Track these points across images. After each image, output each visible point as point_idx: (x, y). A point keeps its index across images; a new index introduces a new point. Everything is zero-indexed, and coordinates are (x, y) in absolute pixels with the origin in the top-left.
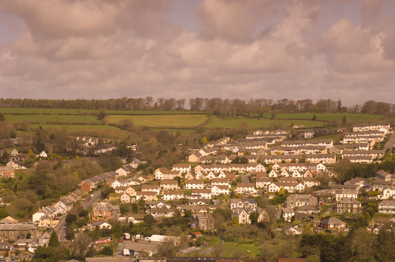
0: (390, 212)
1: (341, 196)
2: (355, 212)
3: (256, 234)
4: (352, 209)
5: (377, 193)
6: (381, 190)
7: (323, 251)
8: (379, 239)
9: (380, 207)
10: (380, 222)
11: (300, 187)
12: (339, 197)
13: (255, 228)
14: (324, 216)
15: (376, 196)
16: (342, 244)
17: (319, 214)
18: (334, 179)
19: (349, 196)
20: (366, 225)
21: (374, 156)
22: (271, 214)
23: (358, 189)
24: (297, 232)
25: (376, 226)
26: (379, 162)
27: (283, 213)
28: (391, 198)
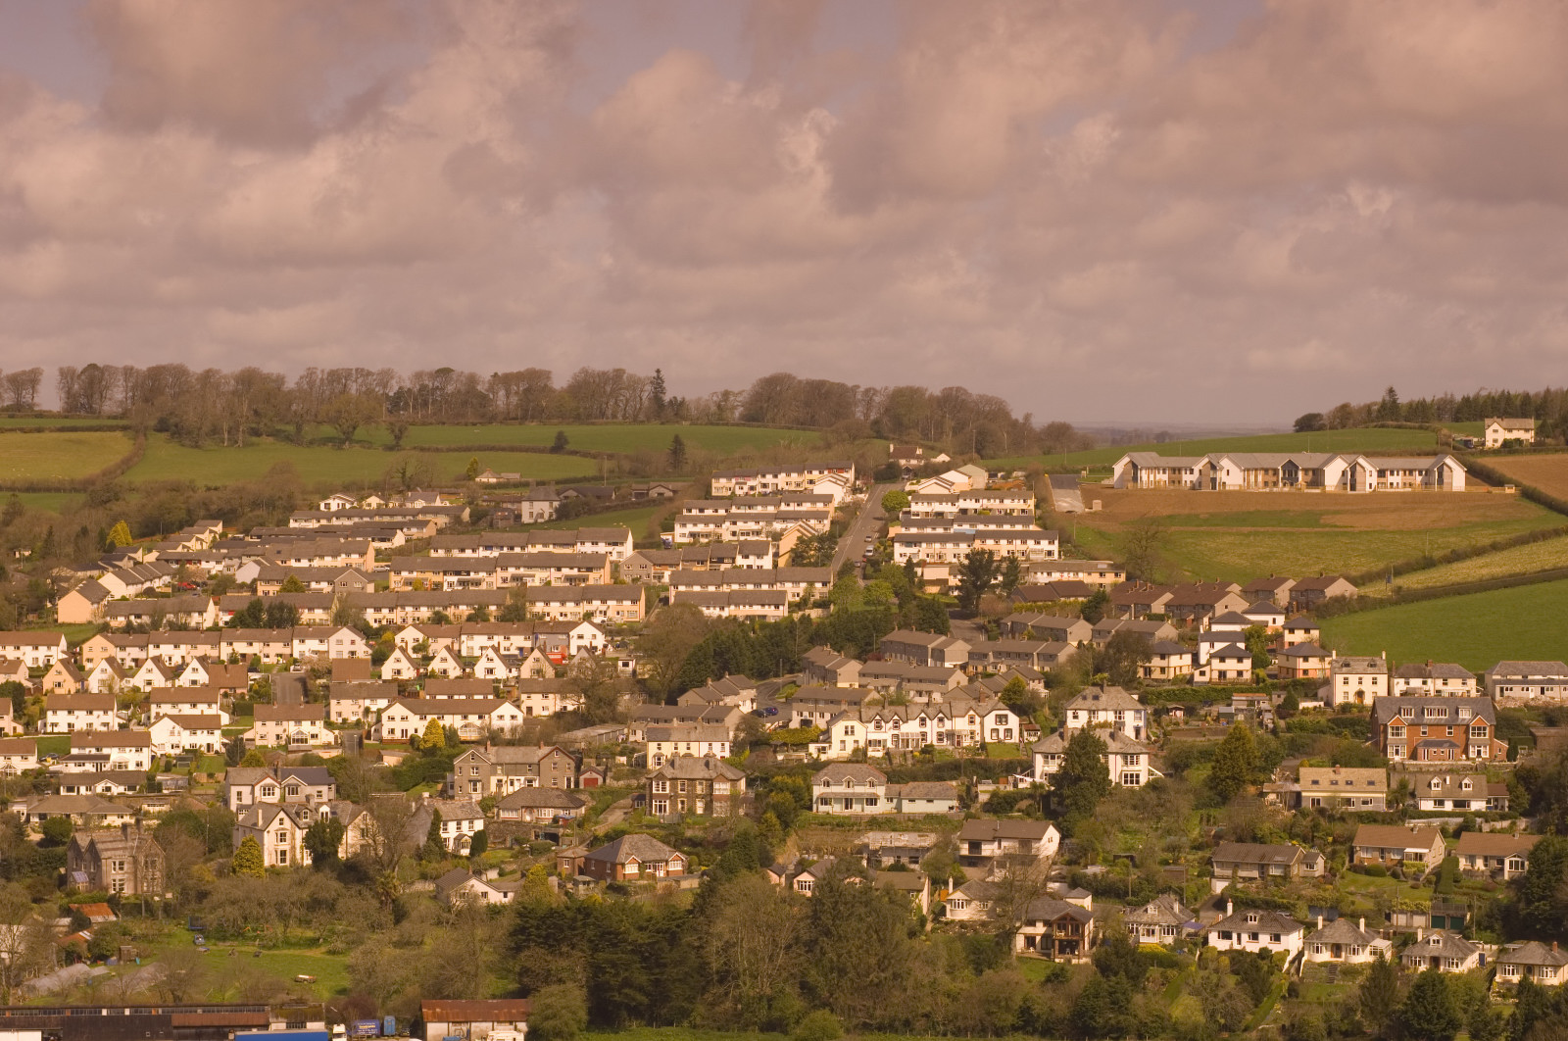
0: (856, 808)
1: (667, 749)
2: (720, 810)
3: (331, 907)
4: (709, 799)
5: (808, 734)
6: (820, 723)
7: (597, 969)
8: (815, 917)
9: (818, 791)
10: (818, 850)
11: (506, 717)
12: (659, 753)
13: (329, 885)
14: (601, 830)
15: (804, 746)
16: (673, 939)
17: (581, 824)
18: (638, 684)
19: (700, 749)
20: (767, 861)
21: (793, 590)
22: (392, 825)
23: (732, 720)
24: (495, 897)
25: (802, 866)
26: (815, 614)
27: (437, 821)
28: (859, 756)
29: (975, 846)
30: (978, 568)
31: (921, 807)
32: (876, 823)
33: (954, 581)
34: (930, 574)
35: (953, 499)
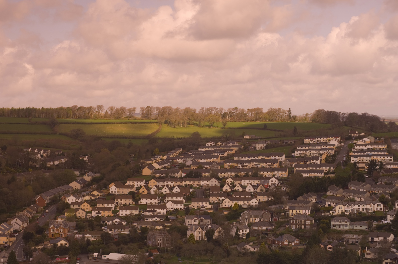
0: (342, 228)
1: (295, 211)
2: (308, 228)
3: (212, 251)
4: (305, 225)
5: (330, 208)
6: (333, 205)
8: (333, 258)
9: (333, 223)
10: (333, 239)
11: (254, 202)
12: (293, 213)
13: (211, 246)
14: (278, 232)
15: (329, 211)
16: (297, 262)
17: (273, 230)
18: (287, 194)
19: (302, 212)
20: (320, 242)
21: (325, 169)
22: (226, 230)
23: (311, 204)
24: (252, 250)
25: (329, 243)
26: (331, 176)
27: (238, 230)
28: (343, 215)
29: (372, 239)
30: (373, 164)
31: (358, 228)
32: (347, 232)
33: (367, 167)
34: (360, 165)
35: (366, 145)
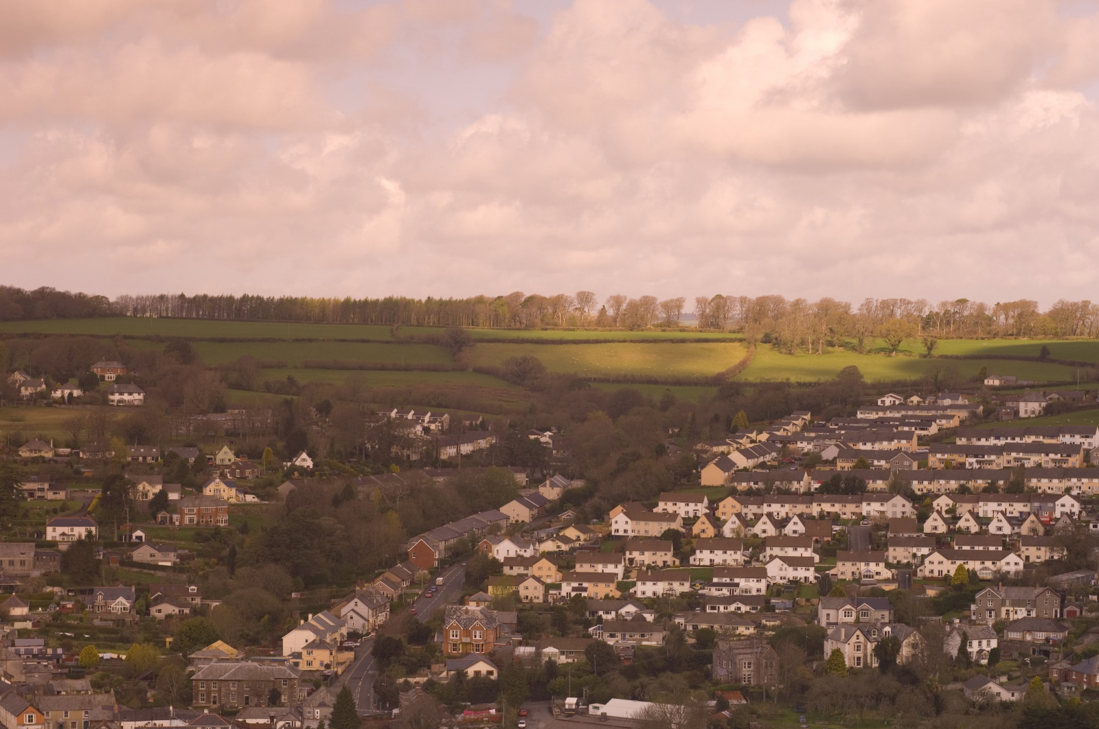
3: (893, 699)
11: (1012, 564)
13: (889, 683)
14: (1078, 649)
17: (1065, 643)
22: (934, 641)
24: (1006, 696)
27: (965, 640)
